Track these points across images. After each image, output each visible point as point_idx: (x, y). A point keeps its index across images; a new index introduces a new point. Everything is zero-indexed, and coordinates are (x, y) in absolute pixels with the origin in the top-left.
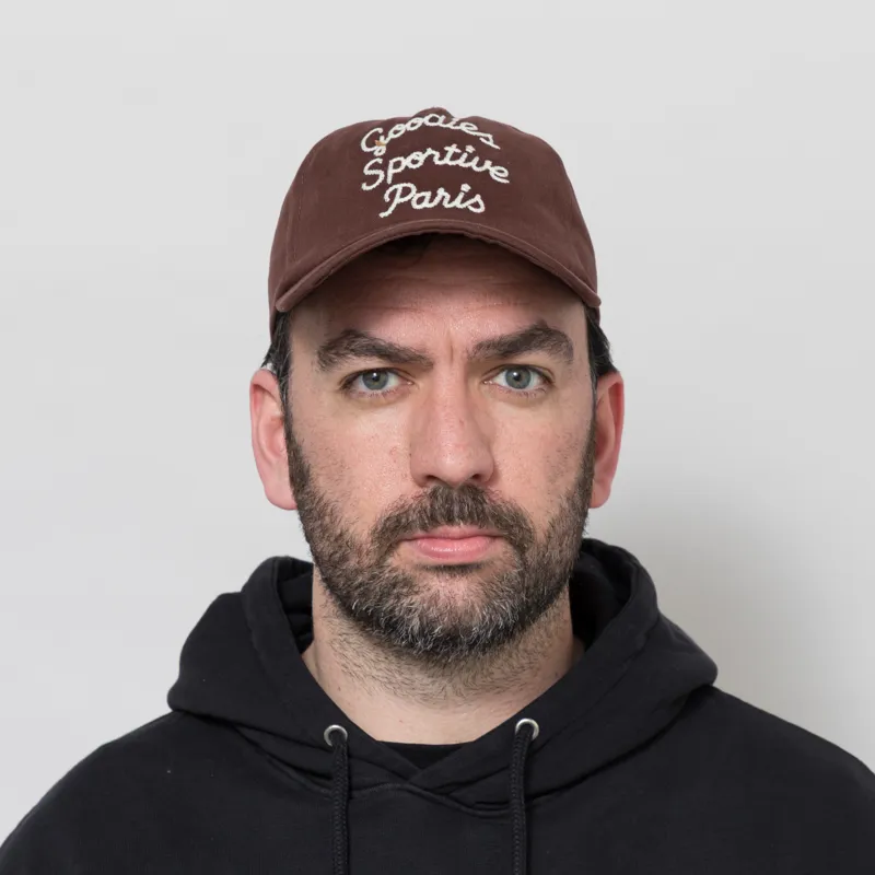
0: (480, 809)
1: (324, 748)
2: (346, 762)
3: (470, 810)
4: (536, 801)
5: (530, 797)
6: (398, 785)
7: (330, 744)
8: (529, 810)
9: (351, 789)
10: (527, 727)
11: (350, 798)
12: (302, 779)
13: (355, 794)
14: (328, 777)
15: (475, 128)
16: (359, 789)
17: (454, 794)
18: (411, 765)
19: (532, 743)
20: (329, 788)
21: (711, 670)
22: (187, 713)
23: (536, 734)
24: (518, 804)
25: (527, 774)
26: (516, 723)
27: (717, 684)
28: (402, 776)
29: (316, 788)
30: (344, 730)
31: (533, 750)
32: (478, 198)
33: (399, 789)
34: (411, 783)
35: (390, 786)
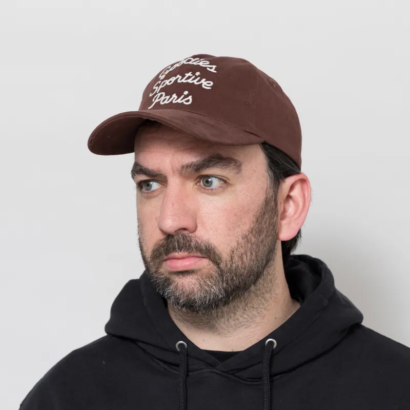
0: (249, 381)
1: (175, 352)
2: (186, 359)
3: (244, 382)
4: (275, 378)
5: (272, 376)
6: (210, 370)
7: (179, 350)
8: (271, 382)
9: (188, 371)
10: (271, 343)
11: (187, 376)
12: (166, 366)
13: (190, 374)
14: (177, 366)
15: (208, 63)
16: (192, 371)
17: (237, 374)
18: (217, 360)
19: (273, 350)
20: (178, 371)
21: (360, 317)
22: (114, 335)
23: (275, 346)
24: (266, 379)
25: (271, 365)
26: (266, 340)
27: (363, 323)
28: (212, 365)
29: (172, 370)
30: (185, 344)
31: (274, 354)
32: (190, 98)
33: (211, 372)
34: (216, 369)
35: (206, 370)
